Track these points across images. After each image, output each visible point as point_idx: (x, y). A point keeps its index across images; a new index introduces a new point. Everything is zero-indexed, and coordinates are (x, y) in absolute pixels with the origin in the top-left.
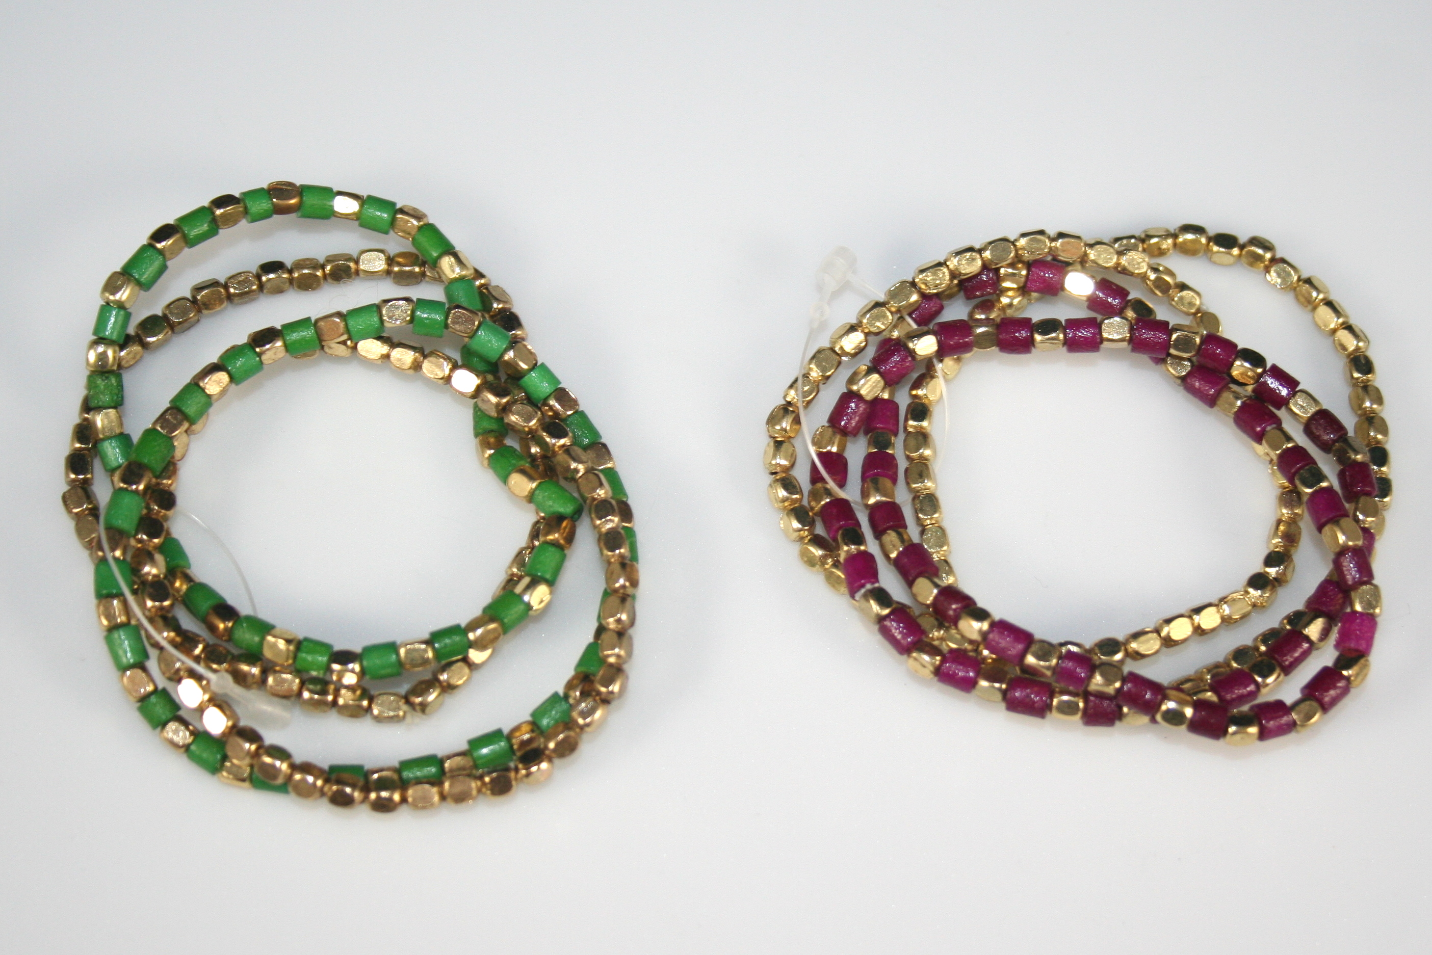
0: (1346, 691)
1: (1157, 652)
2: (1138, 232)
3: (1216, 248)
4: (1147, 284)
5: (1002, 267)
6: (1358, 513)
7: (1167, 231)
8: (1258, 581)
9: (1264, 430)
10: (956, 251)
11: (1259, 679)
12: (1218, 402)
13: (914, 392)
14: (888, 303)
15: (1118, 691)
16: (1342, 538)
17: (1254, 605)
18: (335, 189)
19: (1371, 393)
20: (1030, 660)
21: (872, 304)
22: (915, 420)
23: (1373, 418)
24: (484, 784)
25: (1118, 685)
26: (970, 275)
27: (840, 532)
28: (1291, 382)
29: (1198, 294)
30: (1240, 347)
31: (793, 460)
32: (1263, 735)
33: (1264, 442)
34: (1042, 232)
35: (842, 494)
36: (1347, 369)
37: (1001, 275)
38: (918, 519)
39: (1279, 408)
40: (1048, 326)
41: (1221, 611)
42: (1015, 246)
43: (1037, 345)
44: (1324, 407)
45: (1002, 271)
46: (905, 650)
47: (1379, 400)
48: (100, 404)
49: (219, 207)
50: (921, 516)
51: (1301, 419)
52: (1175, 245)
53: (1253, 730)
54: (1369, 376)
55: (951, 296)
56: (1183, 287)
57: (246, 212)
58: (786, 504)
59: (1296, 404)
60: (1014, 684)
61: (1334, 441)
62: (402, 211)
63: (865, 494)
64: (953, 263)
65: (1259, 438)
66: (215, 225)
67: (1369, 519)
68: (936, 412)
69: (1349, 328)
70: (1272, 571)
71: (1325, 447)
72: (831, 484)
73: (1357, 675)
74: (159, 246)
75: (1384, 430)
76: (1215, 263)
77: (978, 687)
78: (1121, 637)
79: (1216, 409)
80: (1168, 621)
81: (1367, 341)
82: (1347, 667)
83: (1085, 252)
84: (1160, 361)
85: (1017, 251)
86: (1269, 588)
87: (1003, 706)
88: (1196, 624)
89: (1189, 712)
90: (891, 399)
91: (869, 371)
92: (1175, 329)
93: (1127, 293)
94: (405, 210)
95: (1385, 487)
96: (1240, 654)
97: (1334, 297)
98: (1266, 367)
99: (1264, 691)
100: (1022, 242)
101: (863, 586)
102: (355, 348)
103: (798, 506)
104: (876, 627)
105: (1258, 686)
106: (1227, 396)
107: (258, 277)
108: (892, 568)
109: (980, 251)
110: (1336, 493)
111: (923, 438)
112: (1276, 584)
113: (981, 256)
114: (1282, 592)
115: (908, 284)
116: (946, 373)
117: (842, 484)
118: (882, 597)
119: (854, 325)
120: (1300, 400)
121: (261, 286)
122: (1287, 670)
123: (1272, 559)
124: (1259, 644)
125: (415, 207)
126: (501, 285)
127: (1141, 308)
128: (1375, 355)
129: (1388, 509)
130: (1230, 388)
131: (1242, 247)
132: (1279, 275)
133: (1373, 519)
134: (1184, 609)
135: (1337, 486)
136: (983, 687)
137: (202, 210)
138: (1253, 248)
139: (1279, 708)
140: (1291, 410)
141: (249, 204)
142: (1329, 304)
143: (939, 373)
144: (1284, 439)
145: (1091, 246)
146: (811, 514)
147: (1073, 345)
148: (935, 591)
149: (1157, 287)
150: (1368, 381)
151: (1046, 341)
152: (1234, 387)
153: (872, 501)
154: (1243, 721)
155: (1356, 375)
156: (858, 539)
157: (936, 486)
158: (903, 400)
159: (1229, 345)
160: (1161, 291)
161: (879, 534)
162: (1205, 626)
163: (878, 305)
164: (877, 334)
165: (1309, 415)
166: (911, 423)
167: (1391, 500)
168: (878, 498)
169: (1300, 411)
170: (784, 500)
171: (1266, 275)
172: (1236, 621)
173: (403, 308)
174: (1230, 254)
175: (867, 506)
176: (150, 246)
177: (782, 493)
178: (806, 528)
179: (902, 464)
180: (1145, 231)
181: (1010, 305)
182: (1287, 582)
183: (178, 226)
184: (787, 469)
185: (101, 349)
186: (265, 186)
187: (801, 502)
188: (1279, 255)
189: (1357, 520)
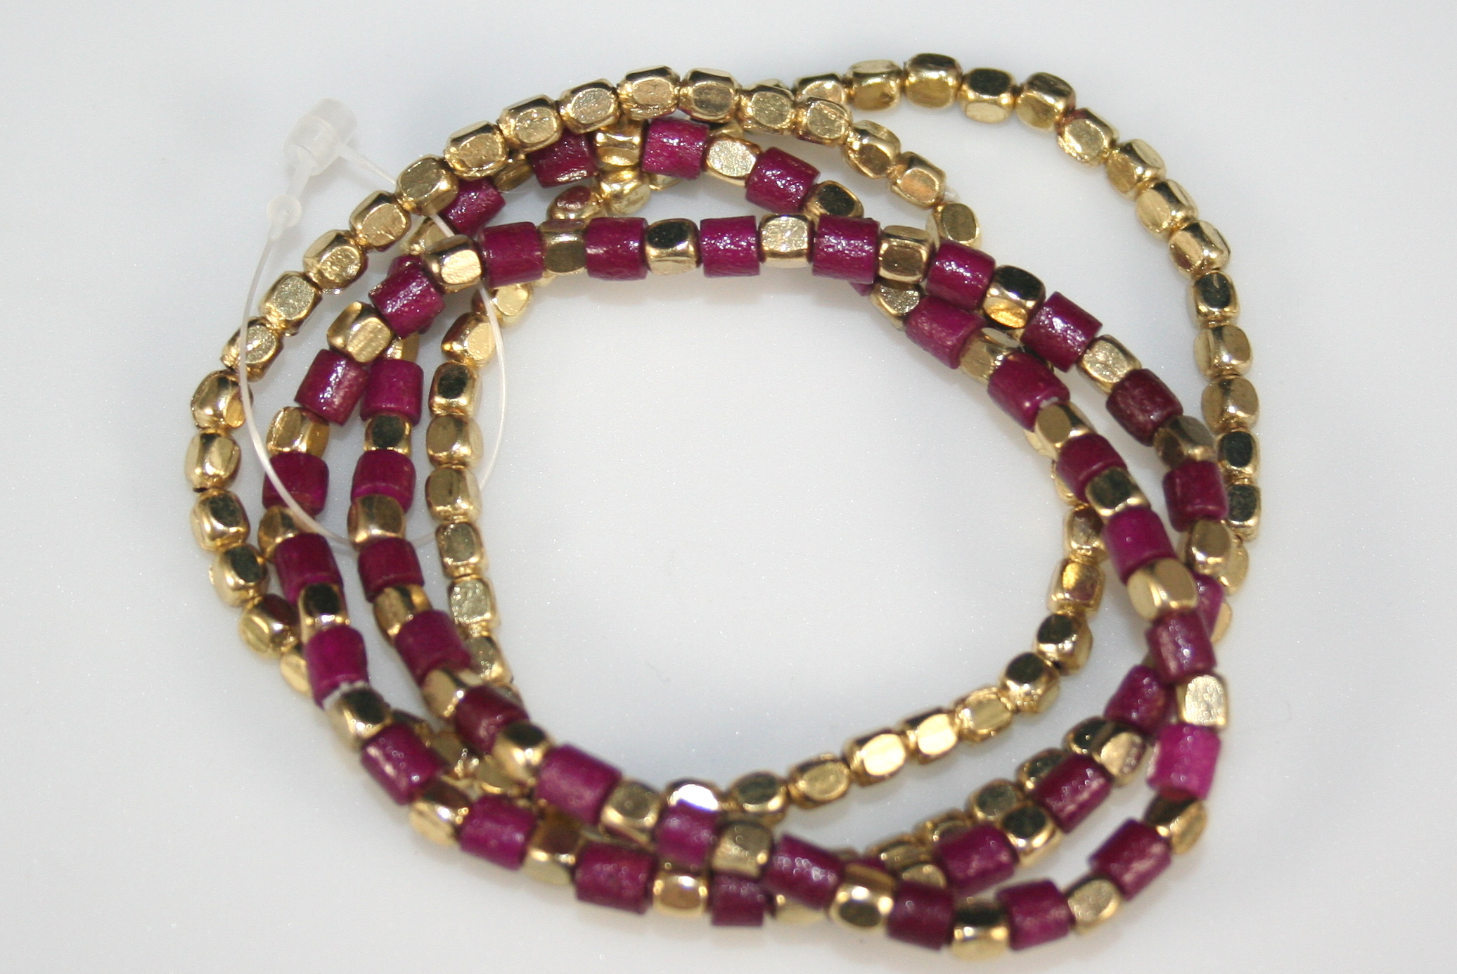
0: (1164, 861)
1: (843, 795)
2: (843, 71)
3: (971, 95)
4: (849, 157)
5: (599, 130)
6: (1194, 550)
7: (892, 65)
8: (1024, 669)
9: (1036, 409)
10: (515, 107)
11: (1020, 843)
12: (962, 360)
13: (447, 347)
14: (400, 195)
15: (764, 869)
16: (1159, 596)
17: (1017, 710)
19: (1227, 338)
20: (612, 816)
21: (375, 196)
22: (445, 396)
23: (1230, 382)
25: (762, 858)
26: (541, 146)
27: (302, 593)
28: (1086, 324)
29: (940, 174)
30: (999, 263)
31: (232, 467)
32: (1018, 940)
33: (1037, 427)
34: (663, 72)
35: (314, 526)
36: (1191, 297)
37: (598, 145)
38: (444, 566)
39: (1065, 368)
40: (670, 233)
41: (957, 721)
42: (617, 95)
43: (652, 265)
44: (1144, 367)
45: (600, 138)
46: (405, 796)
47: (1242, 350)
50: (449, 561)
51: (1103, 388)
52: (903, 89)
53: (1000, 933)
54: (1227, 309)
55: (516, 182)
56: (912, 160)
58: (218, 542)
59: (1093, 363)
60: (589, 855)
61: (1157, 425)
63: (353, 527)
64: (510, 128)
65: (1028, 420)
67: (1212, 560)
68: (485, 380)
69: (1195, 228)
70: (1050, 649)
71: (1143, 435)
72: (295, 510)
73: (1184, 834)
75: (1250, 403)
76: (973, 119)
77: (528, 861)
78: (781, 771)
79: (957, 371)
80: (862, 742)
81: (1225, 248)
82: (1166, 821)
83: (738, 104)
84: (867, 290)
85: (620, 104)
86: (1044, 679)
87: (570, 892)
88: (912, 745)
89: (885, 904)
90: (409, 359)
91: (366, 312)
92: (887, 236)
93: (815, 173)
95: (1248, 501)
96: (990, 795)
97: (1172, 175)
98: (1044, 296)
99: (1026, 861)
100: (628, 90)
101: (335, 686)
103: (238, 547)
104: (356, 758)
105: (1015, 854)
106: (978, 348)
108: (393, 652)
109: (557, 106)
110: (1155, 517)
111: (459, 425)
112: (1057, 672)
113: (558, 112)
114: (1067, 685)
115: (434, 164)
116: (502, 313)
117: (316, 507)
118: (367, 704)
119: (343, 233)
120: (1101, 353)
122: (1066, 824)
123: (1052, 630)
124: (1024, 778)
127: (836, 198)
128: (1236, 274)
129: (1255, 538)
130: (983, 335)
131: (1016, 92)
132: (1078, 137)
133: (1219, 560)
134: (893, 721)
135: (1159, 504)
136: (538, 863)
138: (1035, 94)
139: (1045, 893)
140: (1086, 372)
142: (1162, 187)
143: (491, 313)
144: (1068, 422)
145: (749, 93)
146: (260, 560)
147: (714, 263)
148: (460, 694)
149: (865, 163)
150: (1225, 318)
151: (668, 258)
152: (990, 333)
153: (361, 536)
154: (983, 918)
155: (1203, 308)
156: (334, 603)
157: (479, 510)
158: (430, 361)
159: (981, 262)
160: (872, 170)
161: (372, 592)
162: (926, 748)
163: (381, 198)
164: (384, 248)
165: (1116, 380)
166: (439, 400)
167: (1258, 524)
168: (376, 532)
169: (1101, 374)
170: (215, 535)
171: (1057, 141)
172: (986, 738)
174: (996, 103)
175: (355, 545)
177: (211, 524)
178: (252, 584)
179: (423, 471)
180: (854, 67)
181: (618, 196)
182: (1077, 667)
184: (223, 484)
187: (244, 540)
188: (1079, 105)
189: (1190, 563)
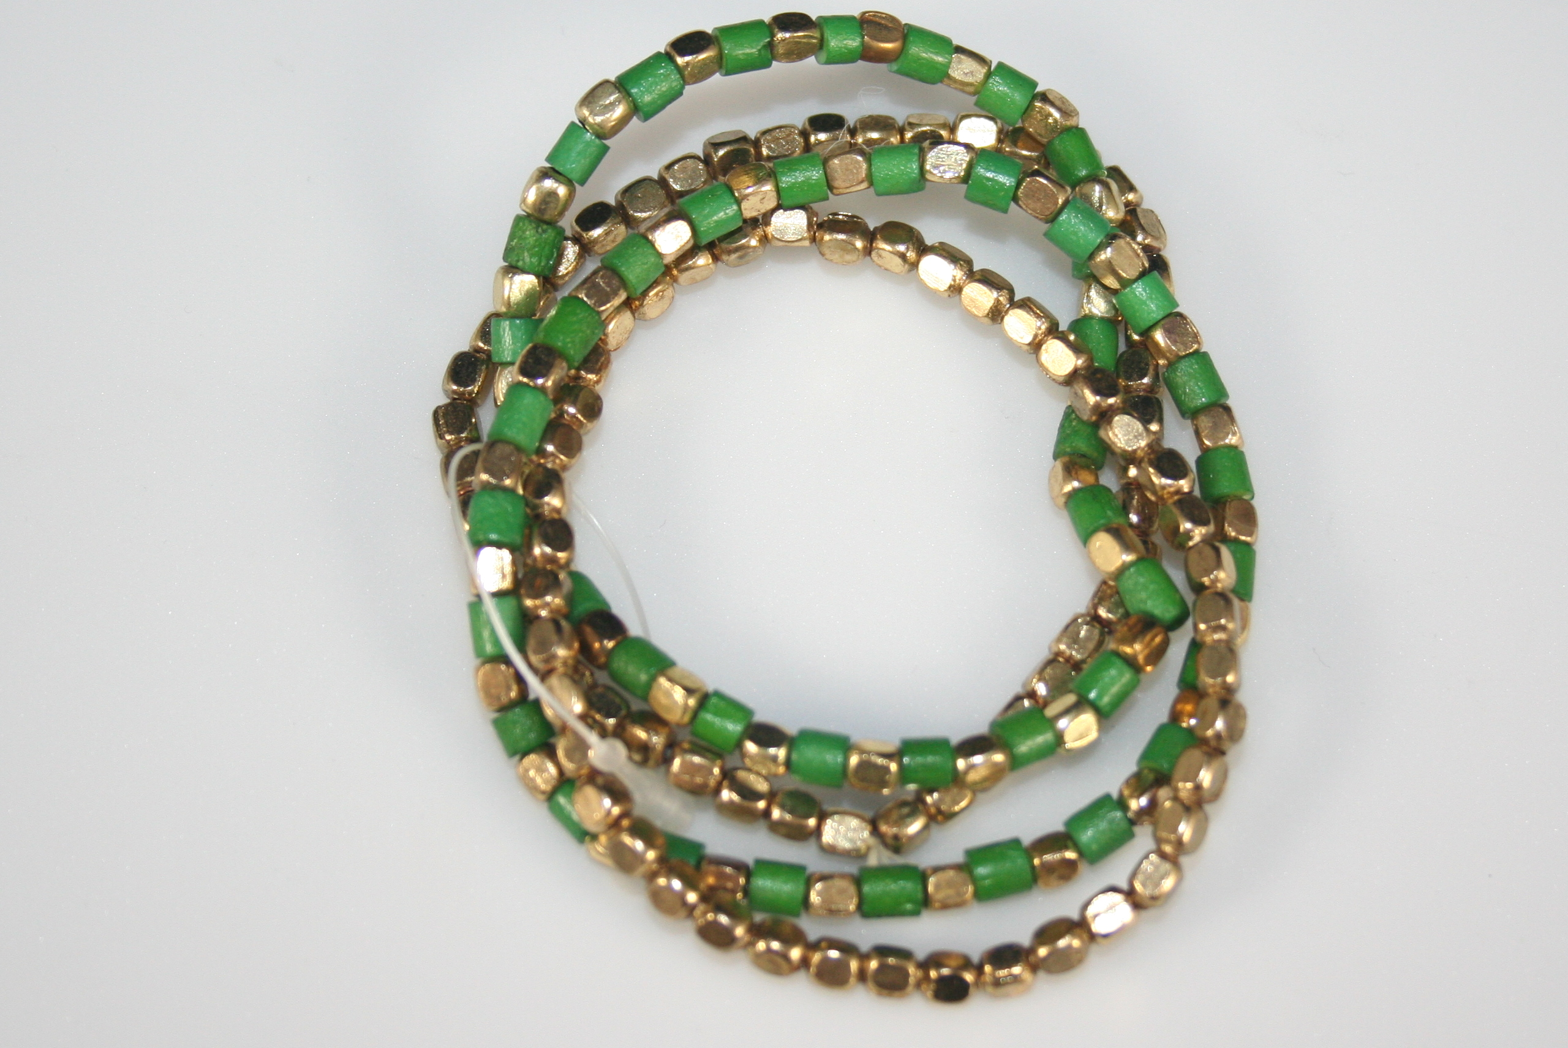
18: (956, 42)
24: (927, 977)
48: (520, 264)
49: (784, 28)
57: (822, 43)
62: (1044, 97)
66: (770, 54)
74: (680, 61)
94: (1050, 97)
102: (915, 265)
107: (805, 134)
121: (808, 148)
125: (1064, 96)
126: (1156, 212)
137: (759, 24)
141: (828, 34)
173: (958, 158)
176: (668, 57)
183: (717, 38)
185: (549, 184)
186: (856, 13)
